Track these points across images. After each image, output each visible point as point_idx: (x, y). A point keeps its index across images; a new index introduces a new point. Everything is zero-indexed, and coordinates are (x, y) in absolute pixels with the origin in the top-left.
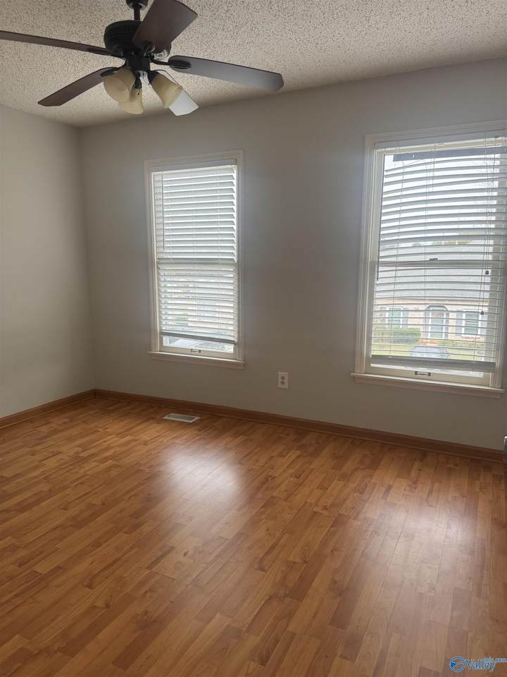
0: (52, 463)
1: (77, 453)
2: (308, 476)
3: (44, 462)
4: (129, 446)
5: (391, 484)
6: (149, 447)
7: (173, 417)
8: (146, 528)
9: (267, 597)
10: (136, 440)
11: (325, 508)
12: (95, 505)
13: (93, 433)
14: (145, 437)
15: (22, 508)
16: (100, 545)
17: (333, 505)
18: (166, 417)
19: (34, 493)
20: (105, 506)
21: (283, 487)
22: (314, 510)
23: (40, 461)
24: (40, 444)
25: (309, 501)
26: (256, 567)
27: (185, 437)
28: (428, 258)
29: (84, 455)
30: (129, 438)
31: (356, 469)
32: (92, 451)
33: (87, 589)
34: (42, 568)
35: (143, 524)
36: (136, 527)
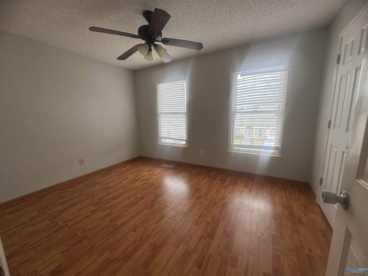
0: (125, 182)
1: (134, 178)
2: (212, 187)
3: (123, 181)
4: (151, 176)
5: (242, 190)
6: (157, 176)
7: (165, 165)
8: (156, 207)
9: (200, 237)
10: (153, 174)
11: (219, 200)
12: (138, 197)
13: (139, 171)
14: (156, 172)
15: (114, 198)
16: (139, 213)
17: (222, 198)
18: (163, 166)
19: (118, 193)
20: (142, 198)
21: (204, 192)
22: (215, 200)
23: (122, 181)
24: (122, 175)
25: (213, 197)
26: (195, 224)
27: (169, 173)
28: (254, 110)
29: (136, 179)
30: (151, 173)
31: (229, 185)
32: (138, 177)
33: (133, 232)
34: (119, 223)
35: (154, 206)
36: (152, 206)
